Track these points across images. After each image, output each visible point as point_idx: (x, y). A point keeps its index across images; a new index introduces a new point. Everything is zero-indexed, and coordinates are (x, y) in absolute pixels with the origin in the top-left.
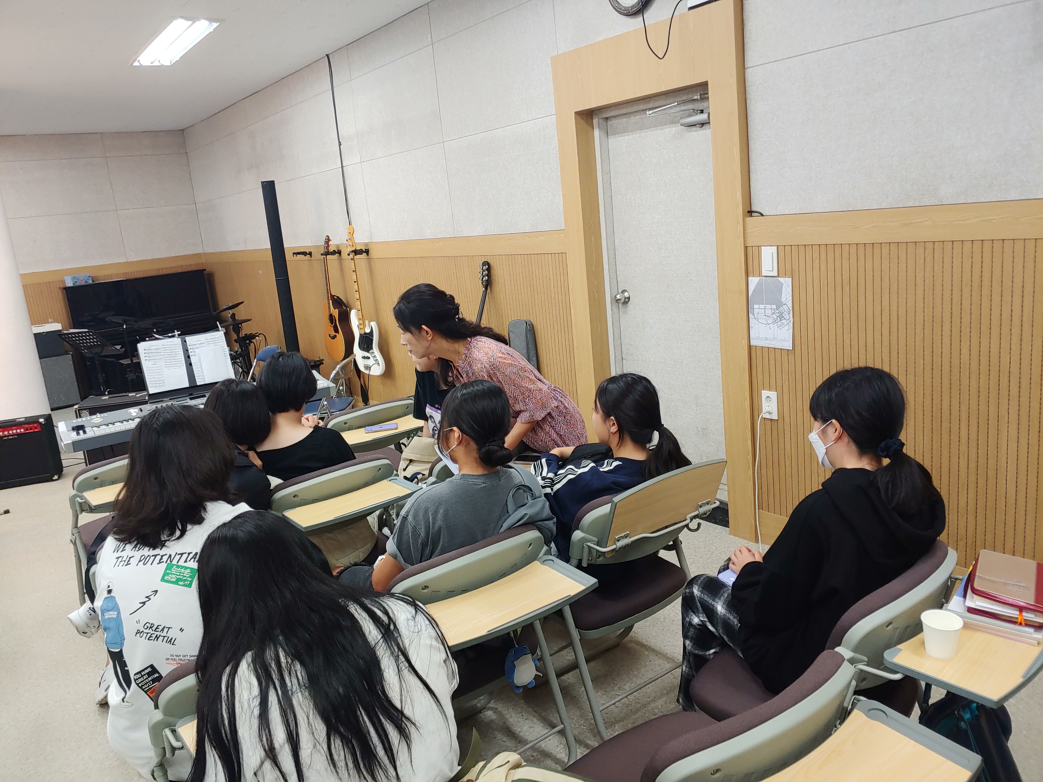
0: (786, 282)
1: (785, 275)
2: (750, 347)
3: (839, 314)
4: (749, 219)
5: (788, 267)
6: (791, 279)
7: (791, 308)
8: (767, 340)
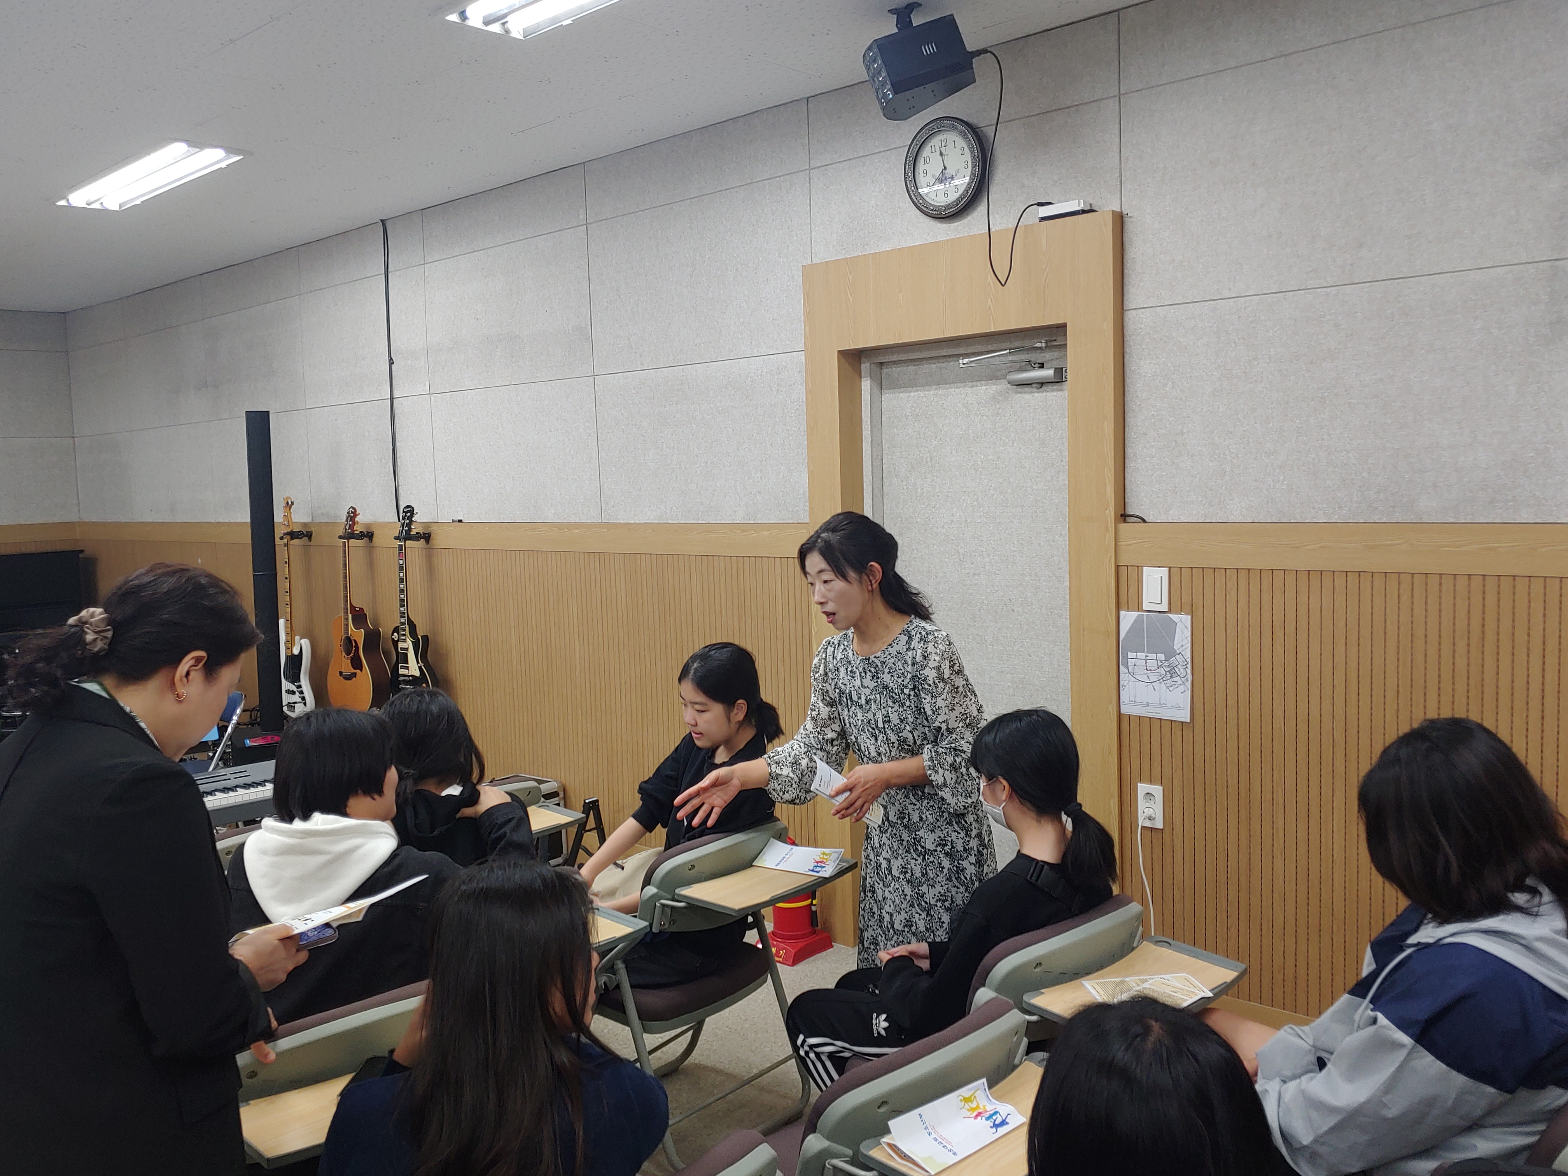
0: (1183, 622)
1: (1180, 611)
2: (1120, 715)
3: (1267, 671)
4: (1123, 526)
5: (1186, 599)
6: (1189, 617)
7: (1189, 660)
8: (1148, 706)
